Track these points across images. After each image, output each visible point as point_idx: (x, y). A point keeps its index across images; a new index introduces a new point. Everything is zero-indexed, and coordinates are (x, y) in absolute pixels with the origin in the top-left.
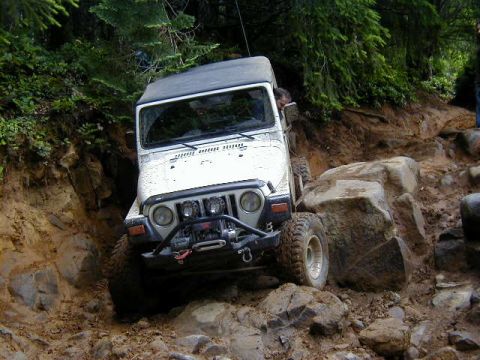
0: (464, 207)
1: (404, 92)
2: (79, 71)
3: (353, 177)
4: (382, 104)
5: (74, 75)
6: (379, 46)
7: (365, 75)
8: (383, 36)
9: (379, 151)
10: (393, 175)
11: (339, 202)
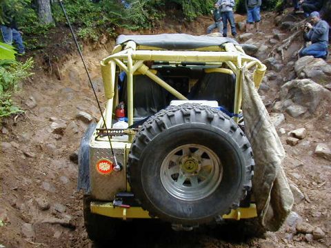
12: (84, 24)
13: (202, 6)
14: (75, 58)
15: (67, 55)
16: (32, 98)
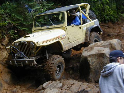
1: (116, 18)
2: (8, 13)
3: (99, 46)
4: (109, 22)
5: (6, 14)
6: (107, 3)
7: (102, 13)
9: (108, 37)
10: (113, 45)
11: (95, 55)
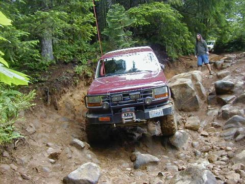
0: (215, 85)
3: (182, 77)
4: (191, 54)
8: (189, 35)
9: (190, 69)
10: (194, 76)
12: (80, 62)
13: (182, 48)
14: (71, 91)
15: (64, 89)
16: (32, 125)
